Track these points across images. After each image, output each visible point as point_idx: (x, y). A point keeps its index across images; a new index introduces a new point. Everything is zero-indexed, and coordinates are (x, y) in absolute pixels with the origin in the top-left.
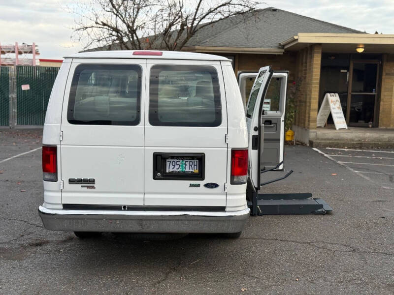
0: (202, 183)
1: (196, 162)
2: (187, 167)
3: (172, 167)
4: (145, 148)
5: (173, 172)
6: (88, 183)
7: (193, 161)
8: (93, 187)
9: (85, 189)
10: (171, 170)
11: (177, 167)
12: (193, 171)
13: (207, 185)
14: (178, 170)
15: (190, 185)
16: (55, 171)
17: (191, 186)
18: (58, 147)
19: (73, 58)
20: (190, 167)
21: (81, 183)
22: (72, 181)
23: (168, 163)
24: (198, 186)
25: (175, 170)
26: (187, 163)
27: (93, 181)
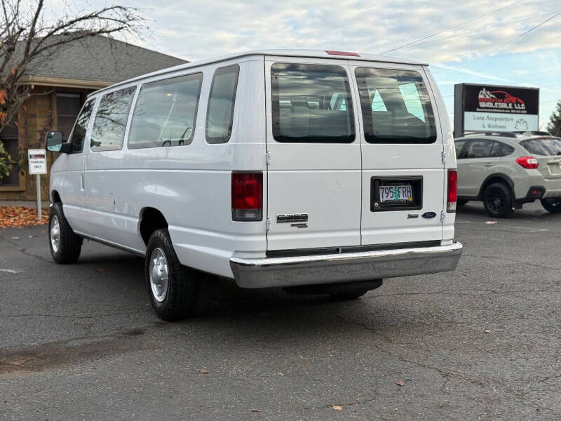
0: (420, 213)
1: (409, 187)
2: (401, 194)
3: (385, 195)
4: (363, 171)
5: (387, 201)
6: (299, 220)
7: (406, 186)
8: (305, 226)
9: (296, 228)
10: (385, 199)
11: (390, 195)
12: (407, 199)
13: (426, 216)
14: (392, 199)
15: (409, 215)
16: (260, 206)
17: (410, 217)
18: (265, 172)
19: (265, 55)
20: (404, 195)
21: (292, 221)
22: (281, 219)
23: (381, 191)
24: (416, 216)
25: (389, 198)
26: (401, 190)
27: (305, 218)
